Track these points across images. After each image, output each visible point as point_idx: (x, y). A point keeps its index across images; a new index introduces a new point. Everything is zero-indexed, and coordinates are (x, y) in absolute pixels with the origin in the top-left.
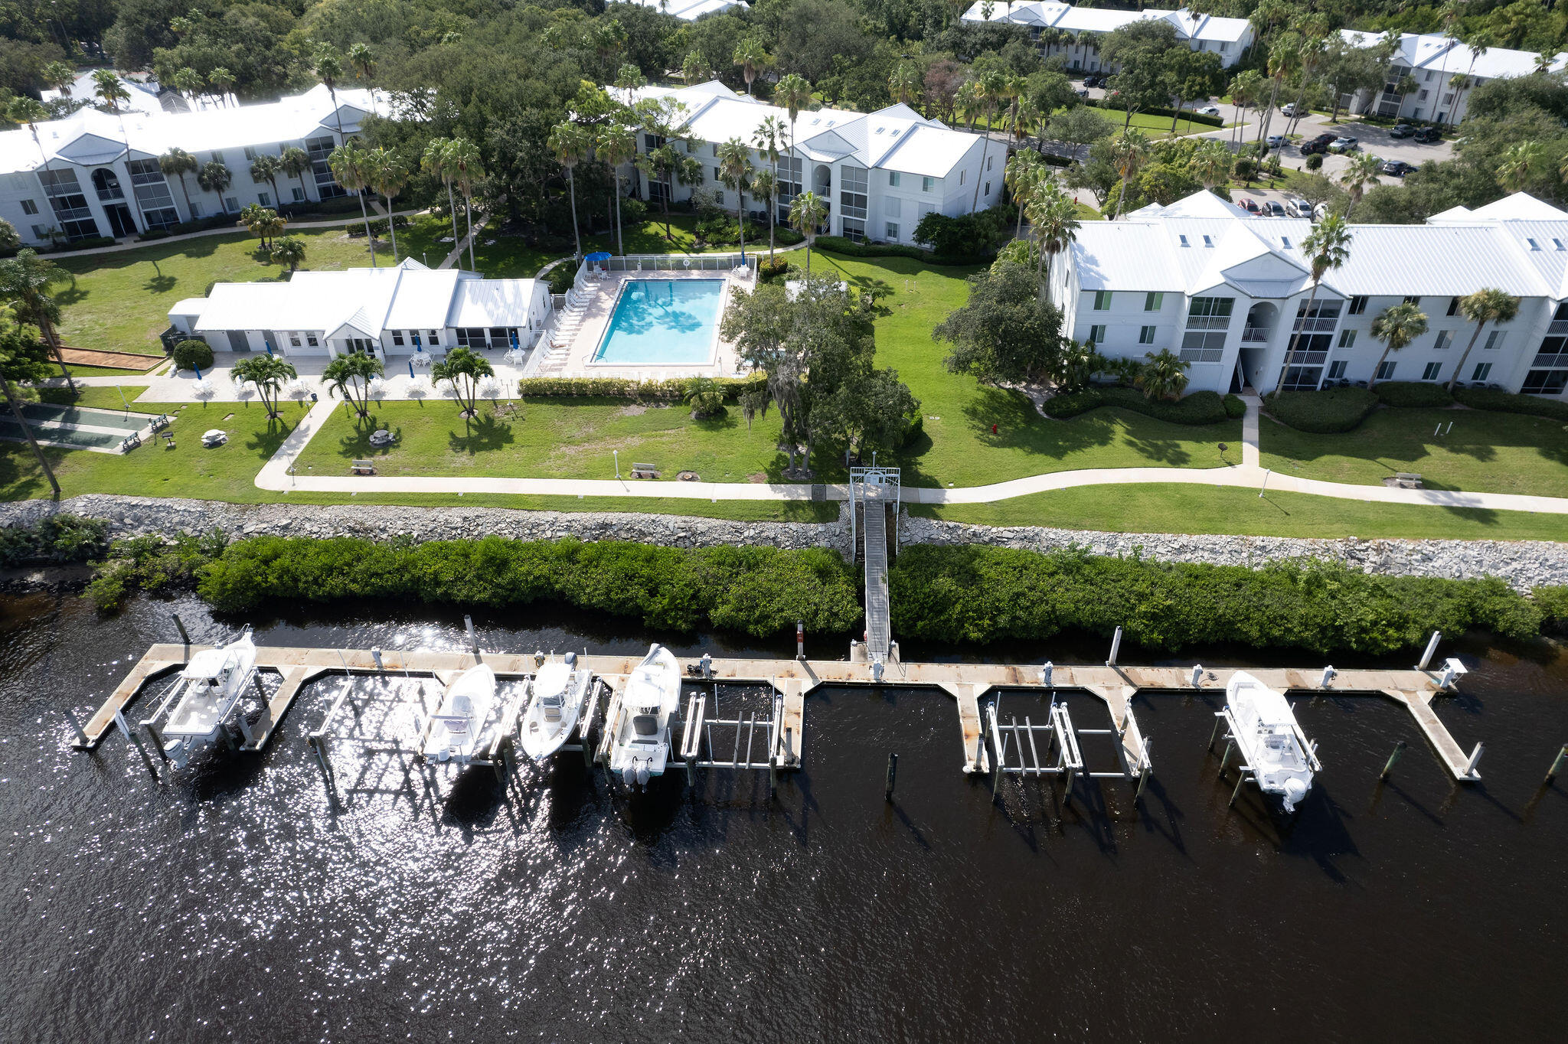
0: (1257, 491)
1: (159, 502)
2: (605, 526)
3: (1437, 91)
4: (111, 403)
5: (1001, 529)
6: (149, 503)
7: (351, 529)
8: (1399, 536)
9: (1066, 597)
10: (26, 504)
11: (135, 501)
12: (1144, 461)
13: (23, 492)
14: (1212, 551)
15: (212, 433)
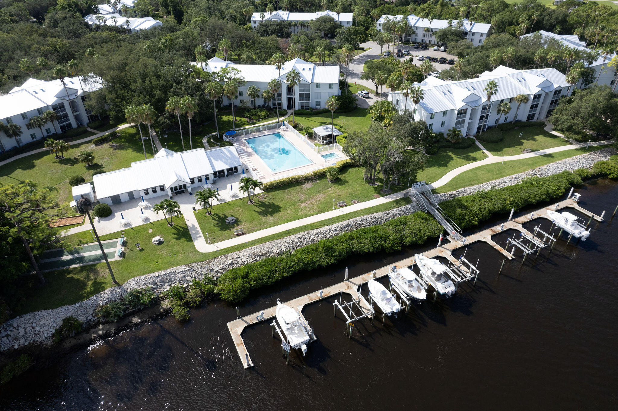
0: (501, 162)
1: (168, 271)
2: (347, 226)
4: (83, 240)
5: (455, 191)
6: (163, 273)
7: (259, 256)
10: (107, 291)
11: (157, 274)
12: (467, 162)
13: (98, 288)
14: (506, 182)
15: (157, 238)
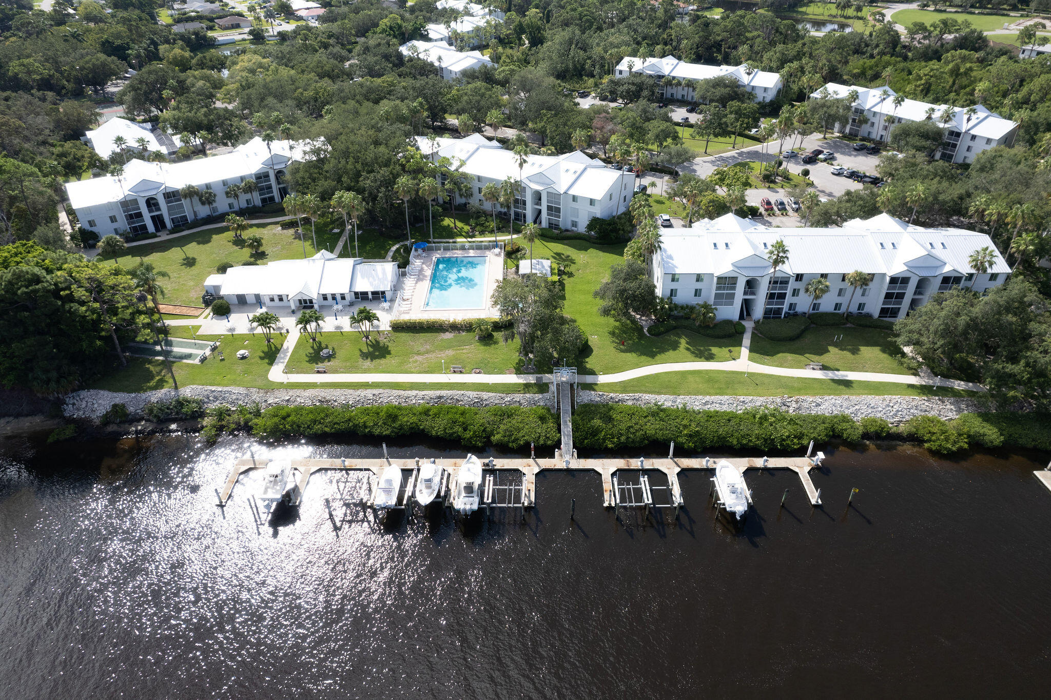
0: (744, 373)
1: (225, 389)
2: (440, 397)
3: (880, 123)
4: (185, 335)
5: (624, 395)
6: (220, 389)
7: (320, 401)
8: (806, 394)
9: (652, 428)
10: (163, 391)
11: (213, 388)
12: (693, 358)
13: (160, 385)
14: (720, 404)
15: (242, 352)
